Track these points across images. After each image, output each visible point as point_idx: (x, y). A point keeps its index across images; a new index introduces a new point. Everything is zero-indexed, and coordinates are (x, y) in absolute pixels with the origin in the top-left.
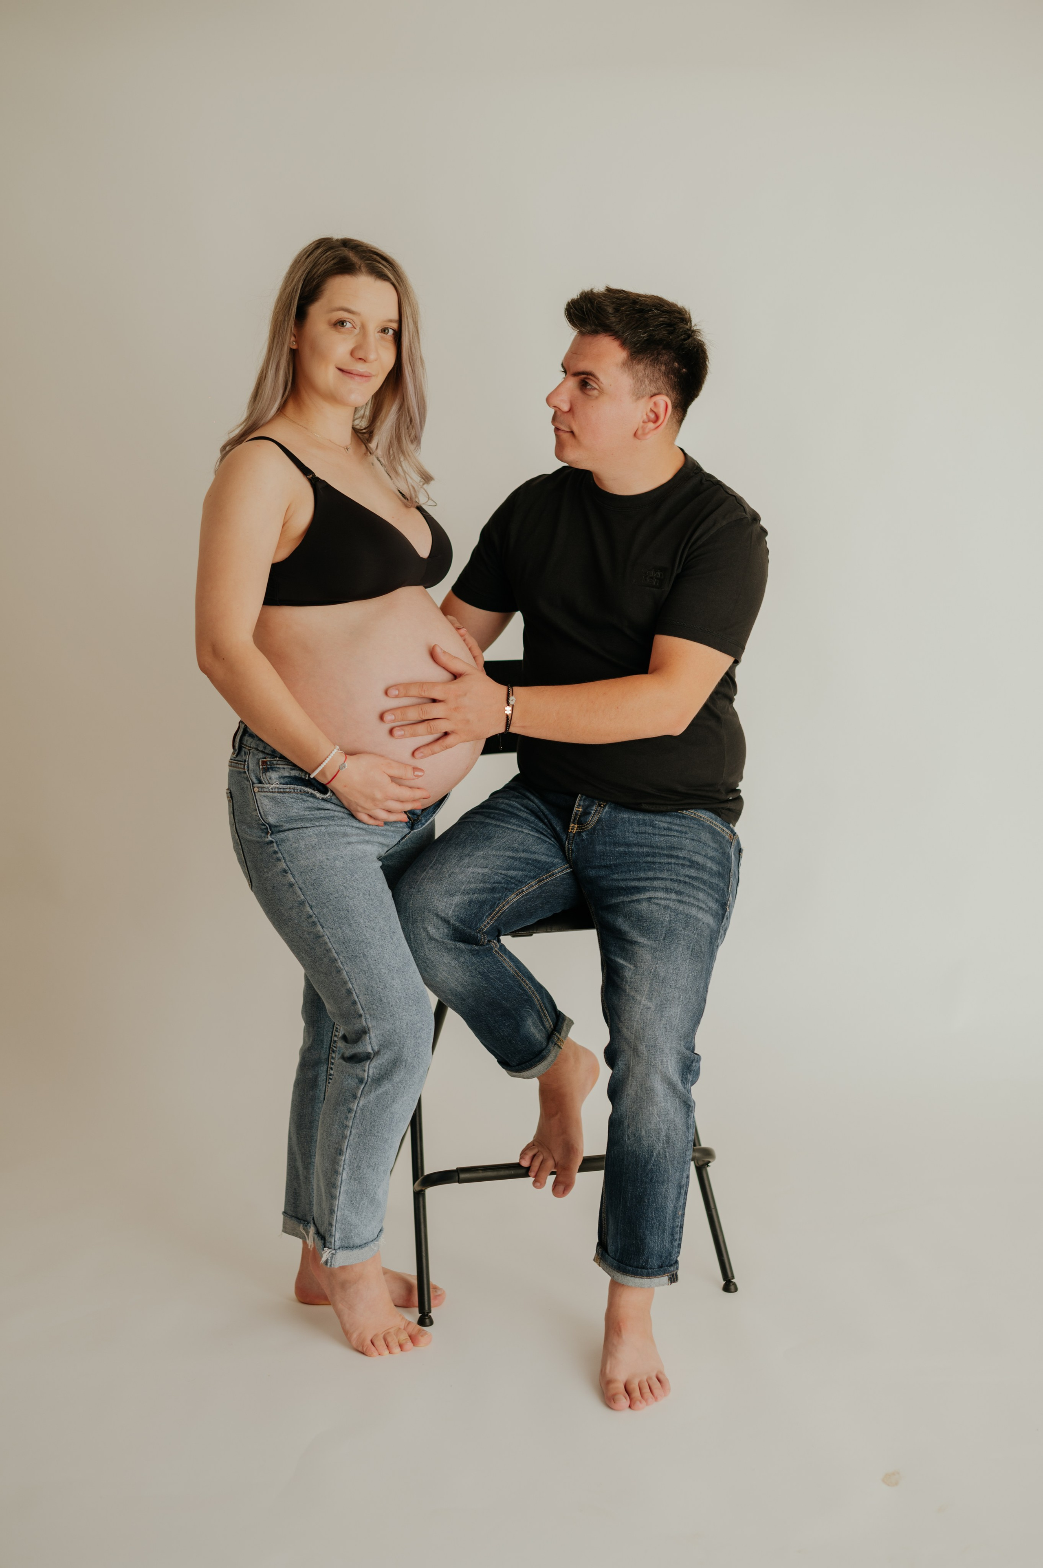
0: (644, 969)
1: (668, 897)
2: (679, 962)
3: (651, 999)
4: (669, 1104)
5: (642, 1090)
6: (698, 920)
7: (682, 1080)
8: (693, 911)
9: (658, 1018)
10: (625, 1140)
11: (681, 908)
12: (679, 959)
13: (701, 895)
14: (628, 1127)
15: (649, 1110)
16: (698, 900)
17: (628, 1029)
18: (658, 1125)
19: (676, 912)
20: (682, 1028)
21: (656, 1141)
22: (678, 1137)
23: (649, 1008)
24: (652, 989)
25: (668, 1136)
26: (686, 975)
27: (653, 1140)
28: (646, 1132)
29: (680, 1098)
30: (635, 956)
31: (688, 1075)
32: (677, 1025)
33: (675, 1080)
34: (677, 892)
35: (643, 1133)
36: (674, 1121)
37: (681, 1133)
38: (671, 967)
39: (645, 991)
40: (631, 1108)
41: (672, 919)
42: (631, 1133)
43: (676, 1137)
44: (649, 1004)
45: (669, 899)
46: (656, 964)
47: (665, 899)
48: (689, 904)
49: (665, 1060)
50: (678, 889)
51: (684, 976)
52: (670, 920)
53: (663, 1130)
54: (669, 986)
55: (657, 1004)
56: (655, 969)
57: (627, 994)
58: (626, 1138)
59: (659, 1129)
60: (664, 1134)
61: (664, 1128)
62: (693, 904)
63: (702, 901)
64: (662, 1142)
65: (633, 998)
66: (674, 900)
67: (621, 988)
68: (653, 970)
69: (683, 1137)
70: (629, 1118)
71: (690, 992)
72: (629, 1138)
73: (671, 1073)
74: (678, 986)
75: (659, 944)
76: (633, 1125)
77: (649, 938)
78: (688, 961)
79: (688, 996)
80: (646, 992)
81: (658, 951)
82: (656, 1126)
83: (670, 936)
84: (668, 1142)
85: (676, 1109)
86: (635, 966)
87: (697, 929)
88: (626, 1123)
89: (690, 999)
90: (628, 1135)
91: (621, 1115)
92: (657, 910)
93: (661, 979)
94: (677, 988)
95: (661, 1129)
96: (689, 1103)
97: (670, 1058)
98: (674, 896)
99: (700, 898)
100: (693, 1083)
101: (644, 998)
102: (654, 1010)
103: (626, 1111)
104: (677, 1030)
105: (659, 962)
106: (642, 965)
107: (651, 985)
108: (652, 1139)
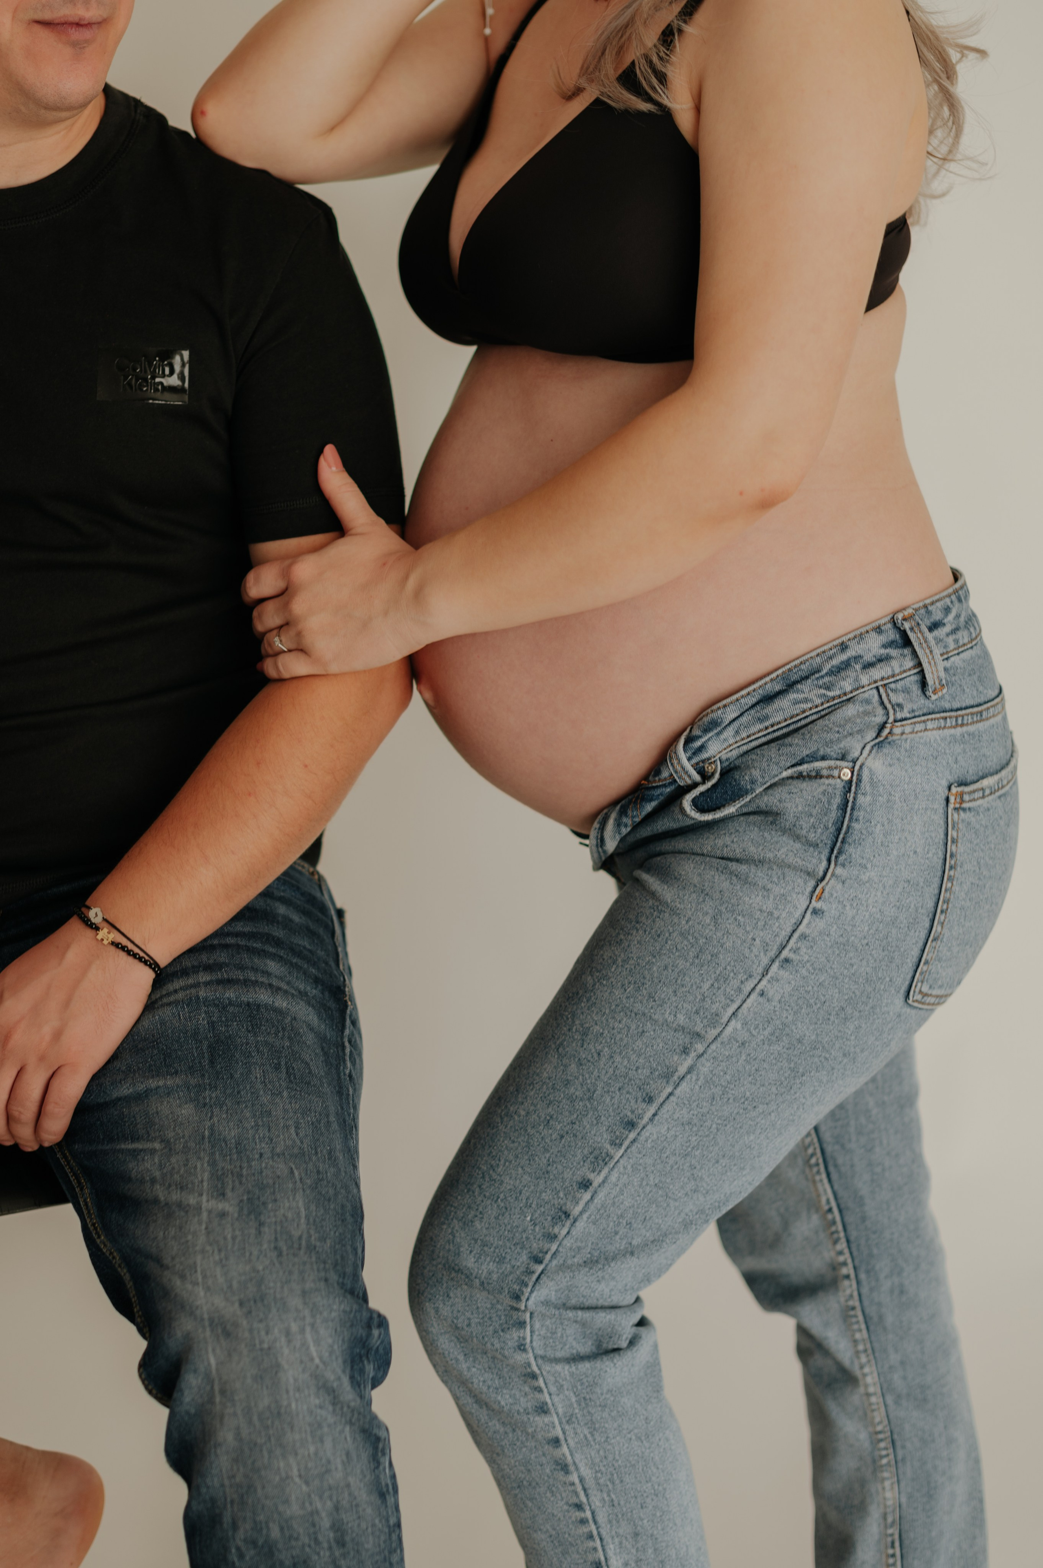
0: (187, 1138)
1: (191, 981)
2: (265, 1099)
3: (223, 1195)
4: (328, 1444)
5: (250, 1422)
6: (278, 1011)
7: (352, 1378)
8: (264, 997)
9: (253, 1231)
10: (234, 1563)
11: (230, 994)
12: (261, 1093)
13: (273, 966)
14: (235, 1526)
15: (279, 1469)
16: (268, 974)
17: (183, 1277)
18: (307, 1504)
19: (222, 1006)
20: (323, 1239)
21: (309, 1546)
22: (364, 1525)
23: (223, 1215)
24: (220, 1173)
25: (338, 1528)
26: (290, 1122)
27: (303, 1546)
28: (282, 1529)
29: (351, 1423)
30: (157, 1120)
31: (366, 1362)
32: (305, 1236)
33: (332, 1378)
34: (208, 968)
35: (275, 1533)
36: (348, 1486)
37: (369, 1511)
38: (248, 1115)
39: (202, 1181)
40: (234, 1476)
41: (214, 1019)
42: (245, 1540)
43: (359, 1525)
44: (222, 1206)
45: (196, 985)
46: (211, 1118)
47: (183, 989)
48: (246, 983)
49: (294, 1327)
50: (211, 961)
51: (287, 1127)
52: (212, 1024)
53: (324, 1514)
54: (257, 1156)
55: (241, 1201)
56: (212, 1129)
57: (163, 1204)
58: (233, 1556)
59: (312, 1514)
60: (326, 1523)
61: (323, 1507)
62: (257, 981)
63: (276, 976)
64: (325, 1545)
65: (180, 1205)
66: (207, 984)
67: (146, 1201)
68: (207, 1133)
69: (377, 1521)
70: (232, 1502)
71: (314, 1158)
72: (241, 1556)
73: (317, 1361)
74: (278, 1150)
75: (203, 1075)
76: (245, 1518)
77: (176, 1073)
78: (285, 1094)
79: (310, 1166)
80: (205, 1184)
81: (206, 1089)
82: (303, 1507)
83: (224, 1053)
84: (341, 1543)
85: (348, 1454)
86: (162, 1141)
87: (284, 1029)
88: (227, 1518)
89: (318, 1172)
90: (238, 1549)
91: (213, 1501)
92: (173, 1014)
93: (233, 1146)
94: (278, 1155)
95: (317, 1512)
96: (375, 1431)
97: (309, 1320)
98: (204, 977)
99: (270, 970)
100: (376, 1382)
101: (204, 1198)
102: (236, 1215)
103: (222, 1485)
104: (311, 1248)
105: (216, 1111)
106: (180, 1131)
107: (213, 1164)
108: (300, 1543)
